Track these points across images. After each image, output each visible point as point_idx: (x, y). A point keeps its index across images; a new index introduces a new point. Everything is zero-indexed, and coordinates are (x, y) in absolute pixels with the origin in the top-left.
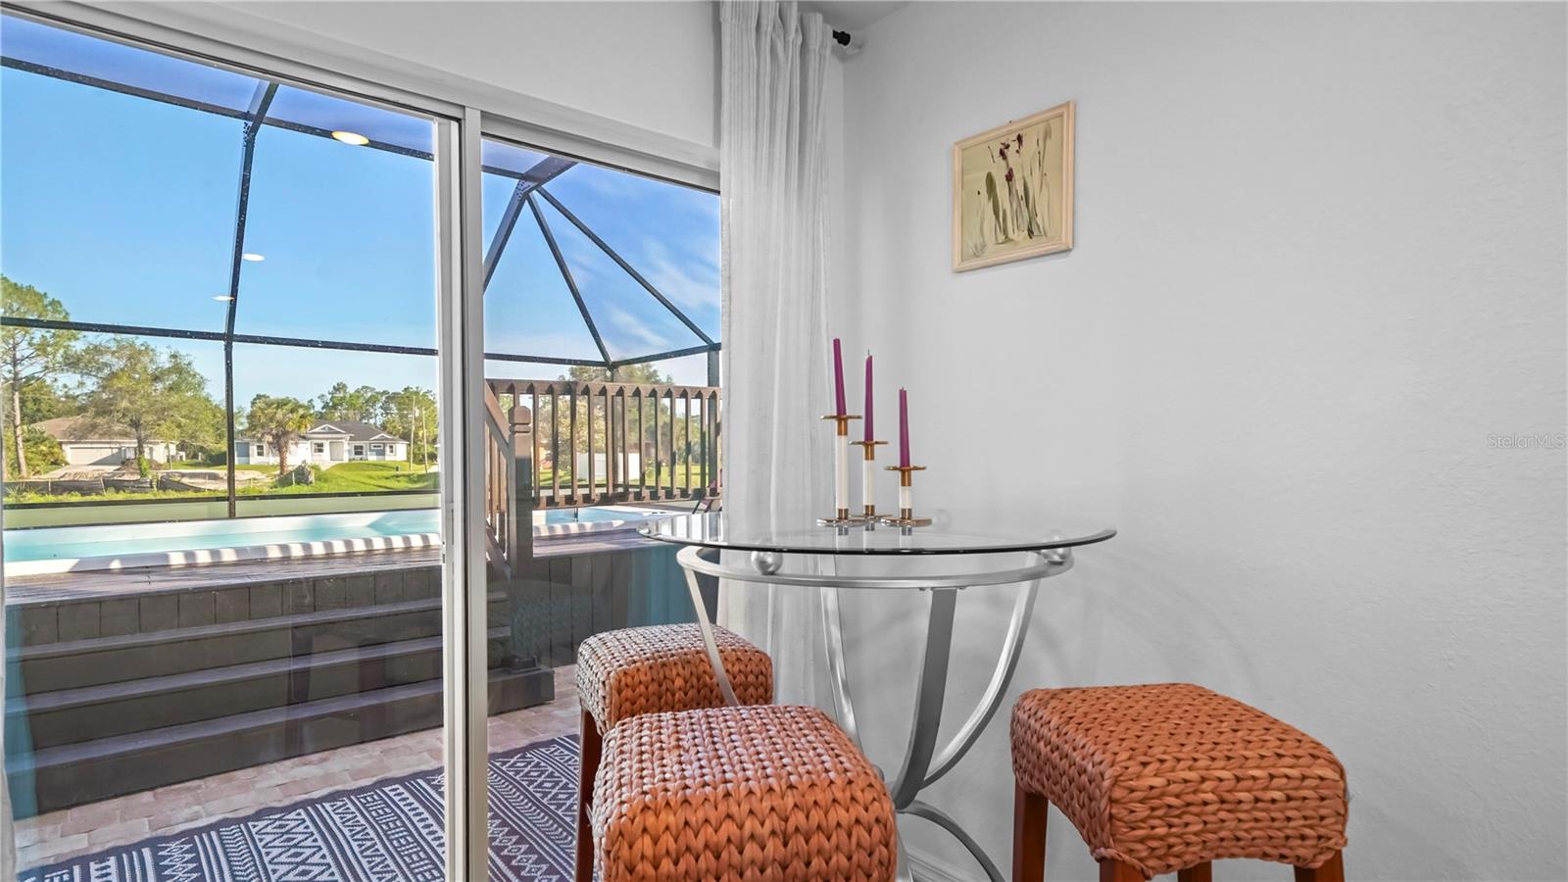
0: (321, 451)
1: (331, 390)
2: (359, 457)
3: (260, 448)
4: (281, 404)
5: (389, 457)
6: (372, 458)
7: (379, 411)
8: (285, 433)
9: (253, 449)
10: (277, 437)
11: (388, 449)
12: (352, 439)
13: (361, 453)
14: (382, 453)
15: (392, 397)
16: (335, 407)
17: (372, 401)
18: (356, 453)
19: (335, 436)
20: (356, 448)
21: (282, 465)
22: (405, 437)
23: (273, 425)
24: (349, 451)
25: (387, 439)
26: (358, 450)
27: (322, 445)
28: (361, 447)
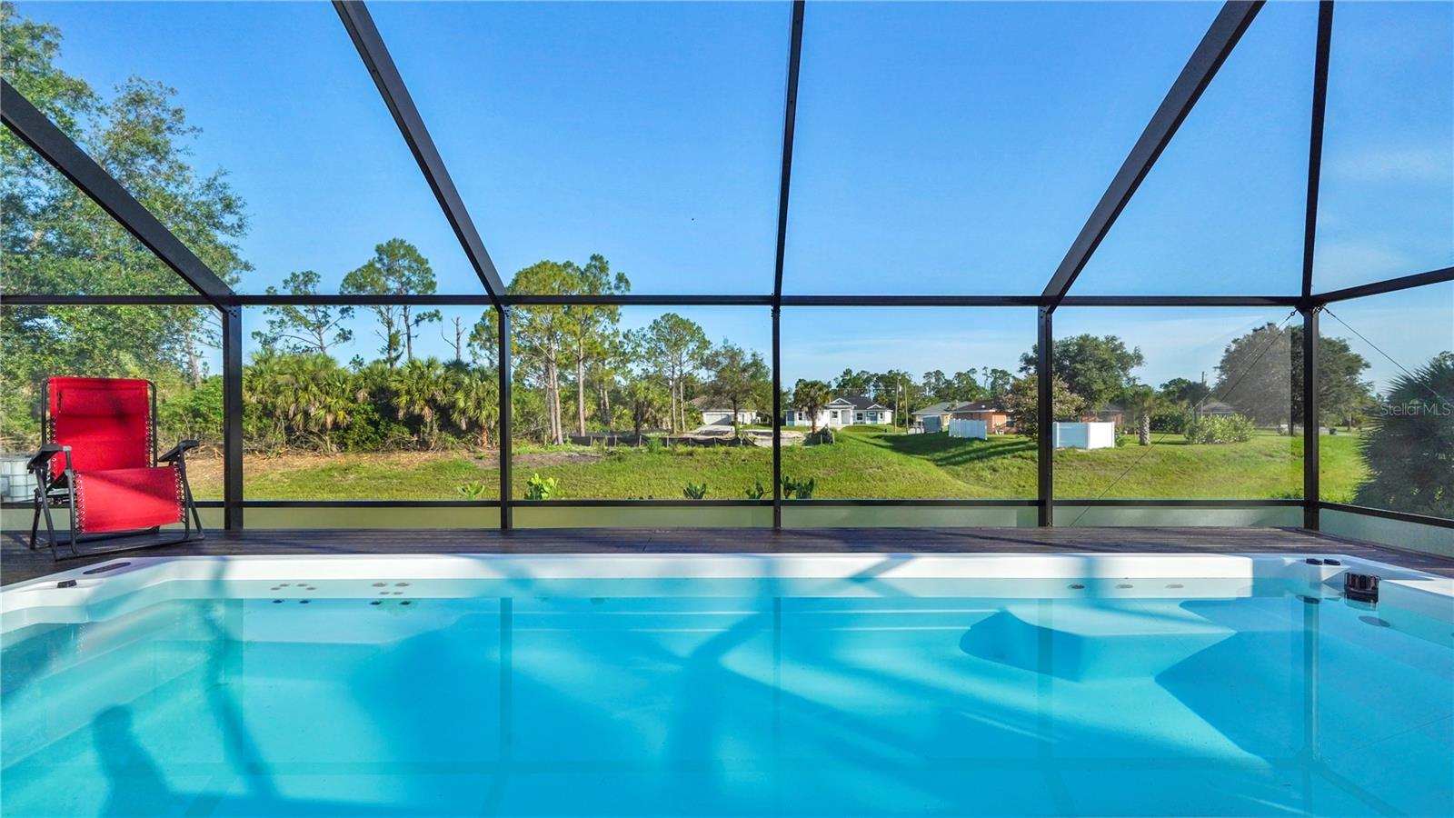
0: (836, 417)
1: (842, 374)
2: (859, 421)
3: (800, 415)
4: (814, 384)
5: (880, 422)
6: (868, 422)
7: (872, 388)
8: (816, 405)
9: (797, 415)
10: (810, 408)
11: (879, 415)
12: (855, 408)
13: (861, 419)
14: (875, 419)
15: (881, 378)
16: (844, 386)
17: (867, 381)
18: (858, 419)
19: (844, 406)
20: (858, 414)
21: (813, 427)
22: (891, 406)
23: (808, 400)
24: (854, 417)
25: (878, 408)
26: (860, 417)
27: (836, 413)
28: (861, 414)
